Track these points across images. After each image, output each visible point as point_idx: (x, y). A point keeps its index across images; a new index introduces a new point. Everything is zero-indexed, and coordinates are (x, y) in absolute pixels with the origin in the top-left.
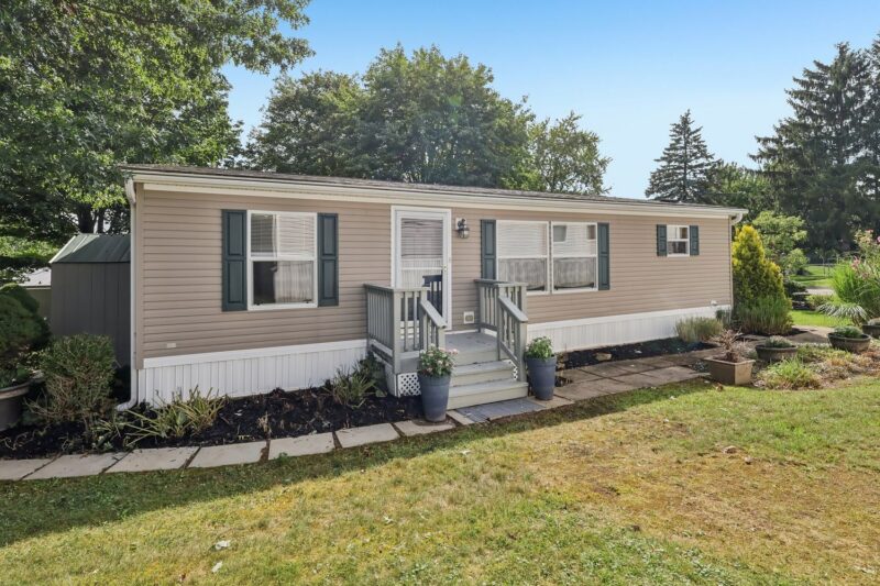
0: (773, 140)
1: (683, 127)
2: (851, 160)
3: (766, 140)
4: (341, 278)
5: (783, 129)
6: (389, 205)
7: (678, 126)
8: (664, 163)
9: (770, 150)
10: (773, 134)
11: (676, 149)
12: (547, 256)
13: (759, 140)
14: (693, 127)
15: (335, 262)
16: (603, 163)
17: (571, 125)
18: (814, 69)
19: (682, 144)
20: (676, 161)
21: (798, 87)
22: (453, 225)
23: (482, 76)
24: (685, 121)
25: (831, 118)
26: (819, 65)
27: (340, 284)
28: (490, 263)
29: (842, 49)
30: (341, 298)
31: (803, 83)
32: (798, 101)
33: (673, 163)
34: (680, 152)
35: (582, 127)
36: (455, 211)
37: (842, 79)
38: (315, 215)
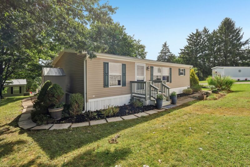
0: (183, 50)
1: (165, 45)
2: (198, 55)
3: (182, 50)
4: (126, 79)
5: (186, 48)
6: (135, 62)
7: (164, 45)
8: (161, 54)
9: (183, 52)
10: (184, 49)
11: (163, 51)
12: (162, 75)
13: (181, 50)
14: (167, 45)
15: (125, 76)
16: (145, 53)
17: (139, 43)
18: (192, 34)
19: (165, 49)
20: (163, 53)
21: (189, 38)
22: (146, 68)
23: (122, 28)
24: (165, 44)
25: (195, 46)
26: (193, 33)
27: (126, 81)
28: (152, 76)
29: (197, 30)
30: (126, 84)
31: (190, 37)
32: (188, 41)
33: (163, 54)
34: (164, 51)
35: (141, 43)
36: (146, 64)
37: (197, 37)
38: (121, 64)
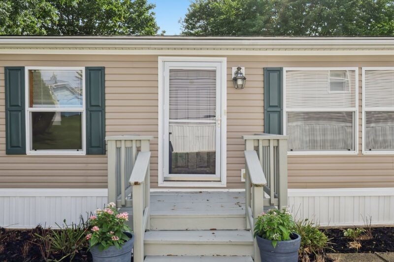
4: (107, 129)
6: (157, 56)
12: (356, 109)
15: (103, 113)
22: (229, 74)
27: (107, 135)
28: (274, 117)
36: (231, 60)
